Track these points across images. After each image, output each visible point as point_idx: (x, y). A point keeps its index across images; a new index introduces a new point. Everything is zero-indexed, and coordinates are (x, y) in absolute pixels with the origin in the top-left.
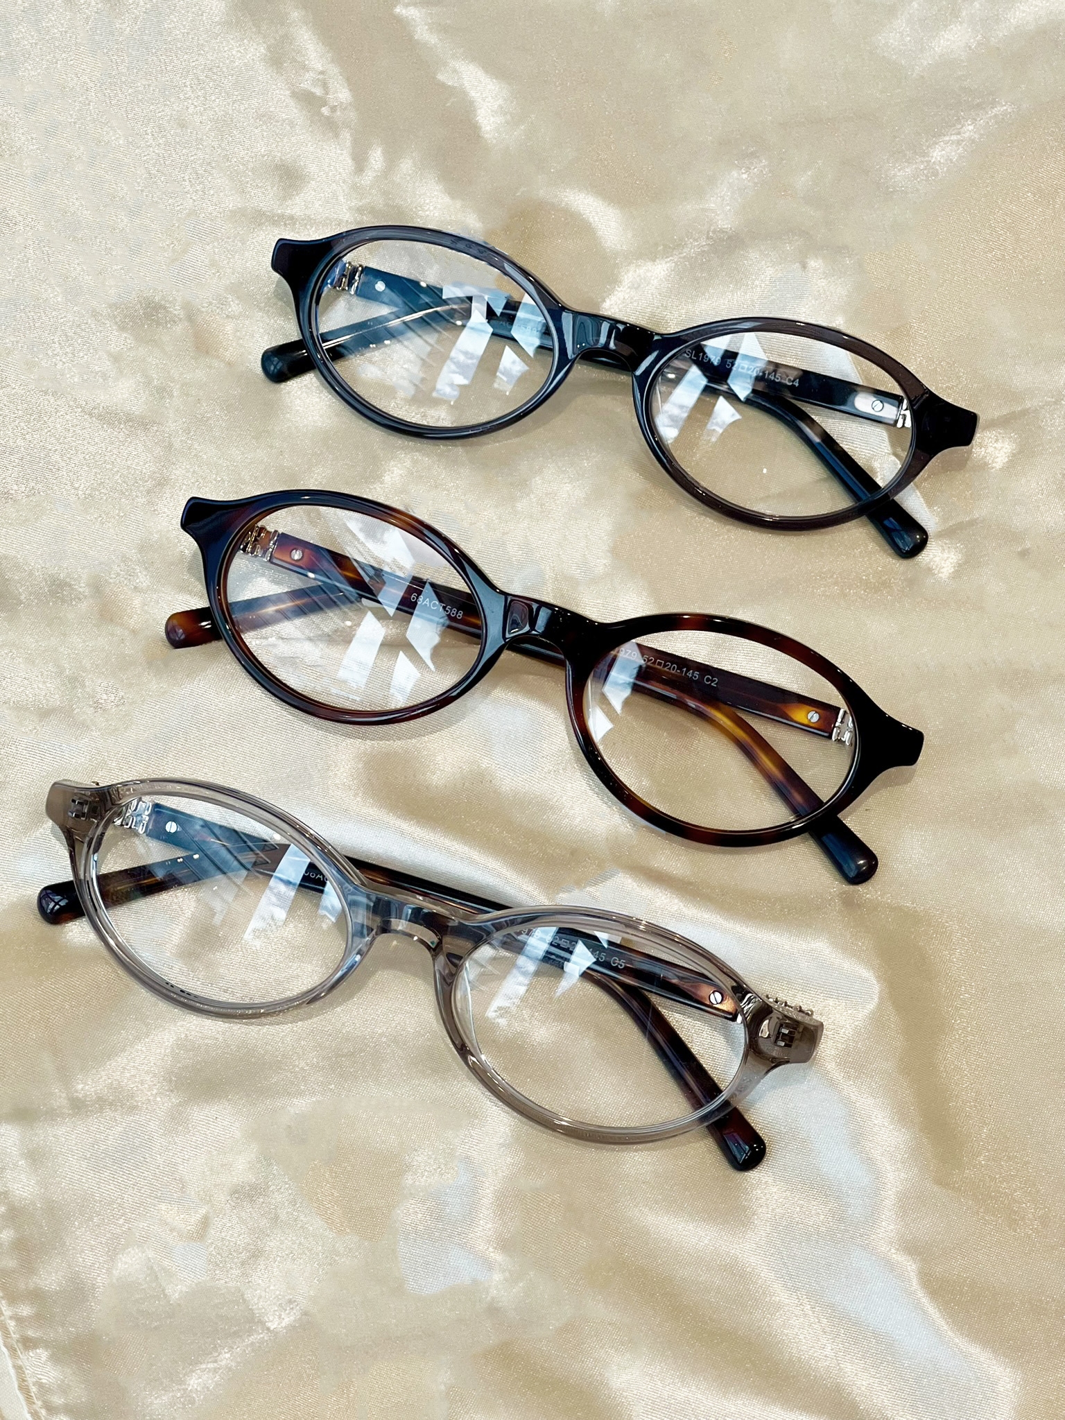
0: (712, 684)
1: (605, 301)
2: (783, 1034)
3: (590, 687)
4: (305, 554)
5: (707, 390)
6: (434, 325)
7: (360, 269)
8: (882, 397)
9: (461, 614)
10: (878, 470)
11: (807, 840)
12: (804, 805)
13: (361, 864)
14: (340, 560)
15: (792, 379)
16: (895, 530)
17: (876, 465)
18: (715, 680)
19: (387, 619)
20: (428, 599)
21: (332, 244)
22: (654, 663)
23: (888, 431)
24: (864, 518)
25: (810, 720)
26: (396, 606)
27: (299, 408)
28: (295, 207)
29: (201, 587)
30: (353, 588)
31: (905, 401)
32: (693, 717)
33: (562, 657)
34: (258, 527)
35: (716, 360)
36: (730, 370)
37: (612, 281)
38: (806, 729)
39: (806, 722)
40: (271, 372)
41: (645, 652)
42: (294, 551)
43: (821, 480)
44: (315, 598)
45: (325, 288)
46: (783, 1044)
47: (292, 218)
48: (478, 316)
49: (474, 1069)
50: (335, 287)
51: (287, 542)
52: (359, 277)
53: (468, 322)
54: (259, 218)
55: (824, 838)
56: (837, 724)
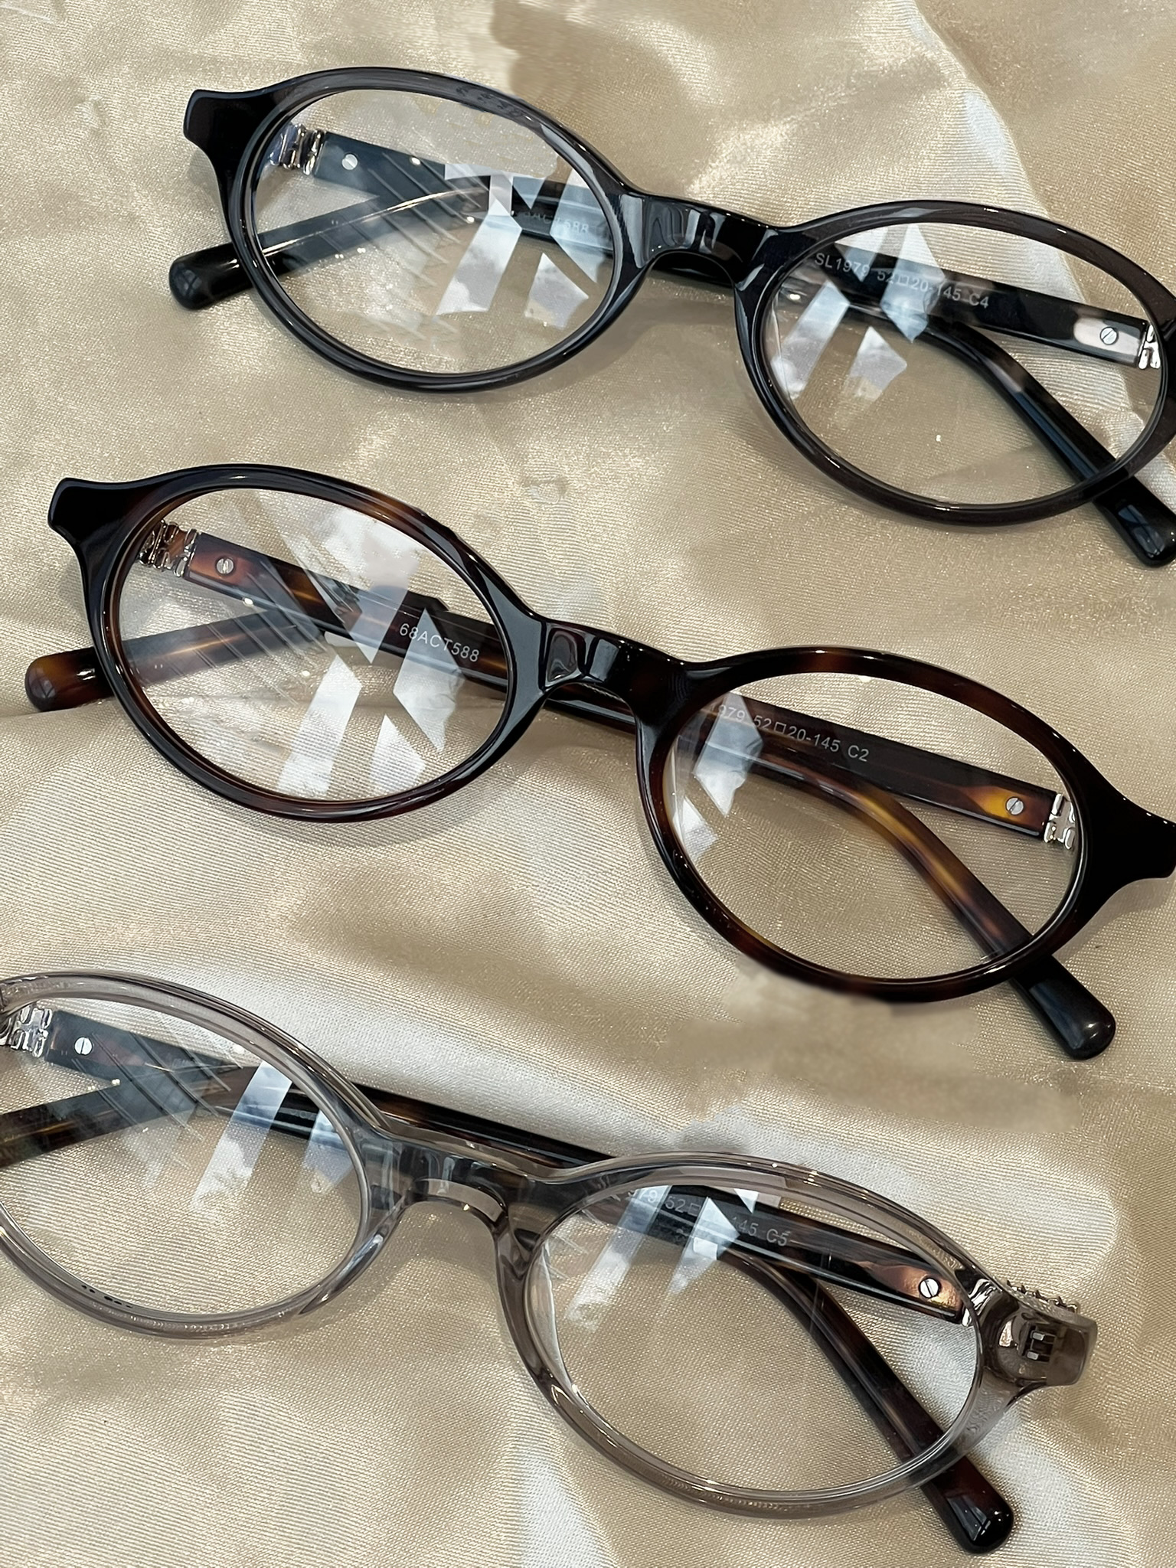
0: (860, 758)
1: (692, 183)
2: (1037, 1341)
3: (674, 764)
4: (238, 566)
5: (851, 316)
6: (430, 222)
7: (319, 136)
8: (1115, 323)
9: (476, 653)
10: (1111, 433)
11: (1006, 994)
12: (1001, 939)
13: (379, 1097)
14: (291, 574)
15: (978, 296)
16: (1138, 525)
17: (1108, 426)
18: (865, 752)
19: (363, 664)
20: (426, 632)
21: (276, 97)
22: (772, 726)
23: (1125, 373)
24: (1089, 506)
25: (1010, 812)
26: (379, 643)
27: (227, 347)
28: (222, 43)
29: (80, 618)
30: (309, 614)
31: (1151, 329)
32: (831, 808)
33: (631, 719)
34: (165, 524)
35: (861, 271)
36: (885, 285)
37: (705, 153)
38: (1003, 825)
39: (1003, 814)
40: (184, 294)
41: (757, 710)
42: (221, 561)
43: (1025, 449)
44: (251, 633)
45: (266, 167)
46: (1035, 1356)
47: (214, 60)
48: (499, 208)
49: (561, 1407)
50: (281, 164)
51: (210, 546)
52: (318, 148)
53: (484, 216)
54: (165, 62)
55: (1033, 991)
56: (1051, 817)
